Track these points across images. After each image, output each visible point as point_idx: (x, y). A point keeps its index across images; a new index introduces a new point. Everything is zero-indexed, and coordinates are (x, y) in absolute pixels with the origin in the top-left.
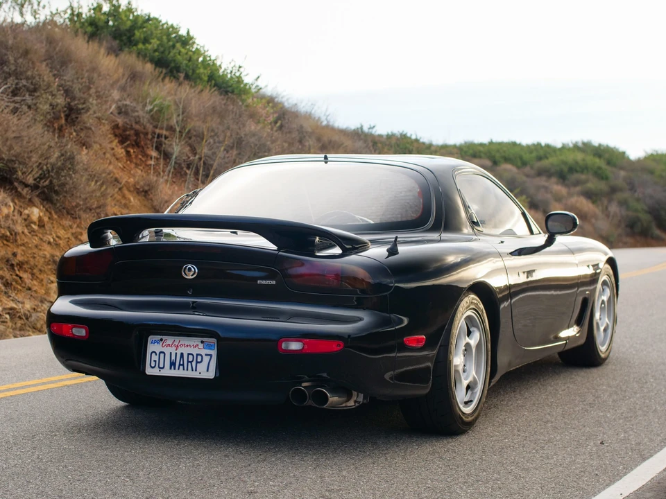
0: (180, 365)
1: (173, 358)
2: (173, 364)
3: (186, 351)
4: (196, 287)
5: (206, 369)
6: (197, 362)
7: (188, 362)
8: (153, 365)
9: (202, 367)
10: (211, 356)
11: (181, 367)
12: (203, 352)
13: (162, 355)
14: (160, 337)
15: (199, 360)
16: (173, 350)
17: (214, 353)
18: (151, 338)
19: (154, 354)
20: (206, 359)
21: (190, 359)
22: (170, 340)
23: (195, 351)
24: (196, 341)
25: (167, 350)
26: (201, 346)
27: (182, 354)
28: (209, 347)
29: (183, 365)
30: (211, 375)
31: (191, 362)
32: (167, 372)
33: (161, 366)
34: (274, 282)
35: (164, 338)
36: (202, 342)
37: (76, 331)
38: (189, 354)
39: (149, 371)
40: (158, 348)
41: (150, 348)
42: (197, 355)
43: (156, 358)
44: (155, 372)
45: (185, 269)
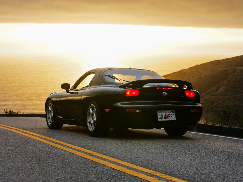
0: (167, 117)
1: (165, 116)
2: (165, 117)
3: (168, 114)
5: (173, 118)
6: (171, 117)
7: (169, 117)
8: (160, 118)
9: (172, 118)
10: (174, 115)
11: (167, 118)
12: (172, 114)
13: (162, 115)
14: (161, 111)
15: (171, 116)
16: (164, 114)
18: (158, 112)
19: (160, 115)
20: (173, 116)
21: (169, 116)
23: (170, 114)
24: (170, 111)
25: (163, 114)
26: (171, 112)
27: (167, 115)
29: (168, 117)
30: (175, 119)
31: (170, 117)
32: (164, 120)
33: (162, 118)
34: (183, 96)
35: (162, 111)
36: (172, 111)
37: (138, 111)
38: (169, 115)
39: (159, 120)
40: (160, 114)
41: (159, 114)
42: (171, 115)
43: (160, 116)
44: (161, 120)
45: (163, 93)
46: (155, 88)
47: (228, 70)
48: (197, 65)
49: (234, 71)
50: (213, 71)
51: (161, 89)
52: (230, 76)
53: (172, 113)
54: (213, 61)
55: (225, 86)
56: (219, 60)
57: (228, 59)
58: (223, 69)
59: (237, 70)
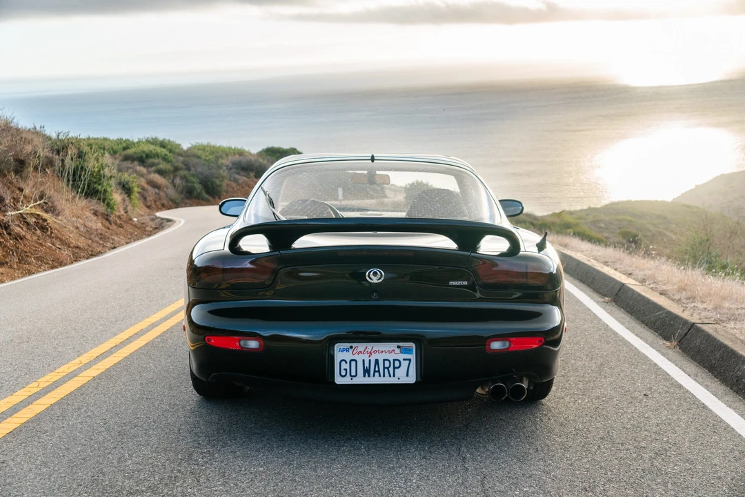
0: (375, 371)
1: (367, 365)
2: (366, 372)
3: (381, 357)
5: (406, 374)
6: (395, 368)
7: (384, 368)
8: (343, 373)
9: (401, 372)
10: (410, 360)
11: (377, 374)
12: (401, 357)
13: (353, 363)
14: (348, 345)
15: (397, 364)
16: (366, 357)
17: (413, 357)
18: (338, 346)
19: (343, 363)
20: (405, 364)
21: (387, 365)
22: (361, 347)
23: (391, 357)
24: (393, 346)
25: (359, 358)
26: (398, 351)
27: (377, 361)
28: (407, 351)
29: (379, 371)
30: (412, 379)
31: (388, 368)
32: (361, 380)
33: (353, 374)
35: (354, 345)
36: (399, 347)
38: (384, 360)
39: (339, 380)
40: (348, 356)
41: (339, 356)
42: (394, 360)
43: (344, 367)
44: (347, 381)
53: (401, 352)
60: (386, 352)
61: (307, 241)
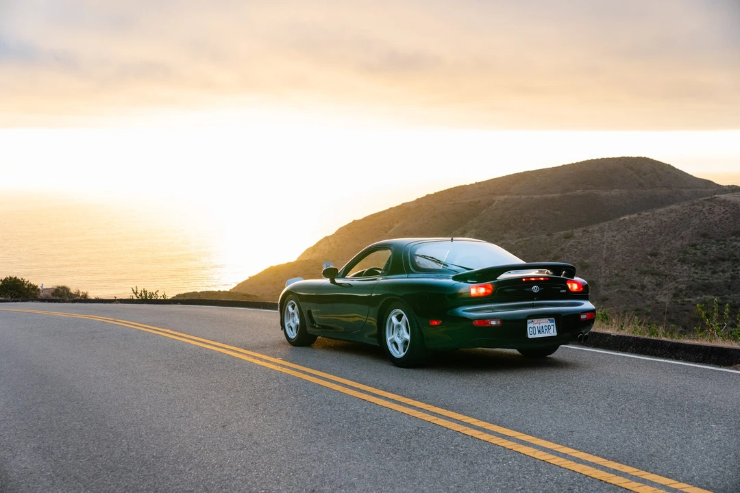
1: (539, 329)
2: (539, 331)
3: (542, 325)
4: (540, 296)
5: (553, 332)
6: (549, 329)
7: (545, 330)
8: (531, 333)
9: (551, 331)
11: (543, 333)
12: (550, 324)
13: (534, 328)
14: (531, 320)
16: (538, 325)
17: (554, 324)
18: (529, 321)
19: (530, 328)
20: (552, 327)
21: (546, 328)
22: (536, 321)
23: (547, 325)
24: (546, 320)
25: (536, 326)
26: (549, 322)
27: (542, 327)
28: (551, 321)
29: (543, 331)
30: (555, 334)
32: (538, 336)
33: (534, 333)
34: (565, 291)
35: (533, 320)
36: (549, 320)
37: (493, 323)
38: (545, 326)
39: (530, 337)
40: (532, 325)
41: (529, 326)
43: (531, 330)
44: (532, 336)
45: (534, 288)
46: (519, 280)
47: (479, 202)
48: (428, 196)
49: (490, 204)
50: (454, 204)
51: (529, 282)
52: (483, 211)
54: (455, 188)
55: (476, 228)
56: (465, 186)
57: (479, 183)
58: (471, 200)
59: (494, 201)
60: (545, 323)
61: (505, 276)
